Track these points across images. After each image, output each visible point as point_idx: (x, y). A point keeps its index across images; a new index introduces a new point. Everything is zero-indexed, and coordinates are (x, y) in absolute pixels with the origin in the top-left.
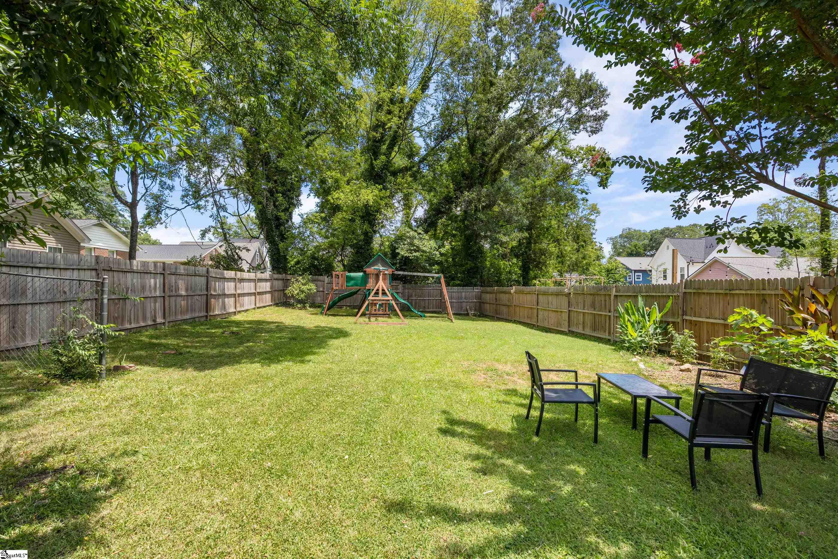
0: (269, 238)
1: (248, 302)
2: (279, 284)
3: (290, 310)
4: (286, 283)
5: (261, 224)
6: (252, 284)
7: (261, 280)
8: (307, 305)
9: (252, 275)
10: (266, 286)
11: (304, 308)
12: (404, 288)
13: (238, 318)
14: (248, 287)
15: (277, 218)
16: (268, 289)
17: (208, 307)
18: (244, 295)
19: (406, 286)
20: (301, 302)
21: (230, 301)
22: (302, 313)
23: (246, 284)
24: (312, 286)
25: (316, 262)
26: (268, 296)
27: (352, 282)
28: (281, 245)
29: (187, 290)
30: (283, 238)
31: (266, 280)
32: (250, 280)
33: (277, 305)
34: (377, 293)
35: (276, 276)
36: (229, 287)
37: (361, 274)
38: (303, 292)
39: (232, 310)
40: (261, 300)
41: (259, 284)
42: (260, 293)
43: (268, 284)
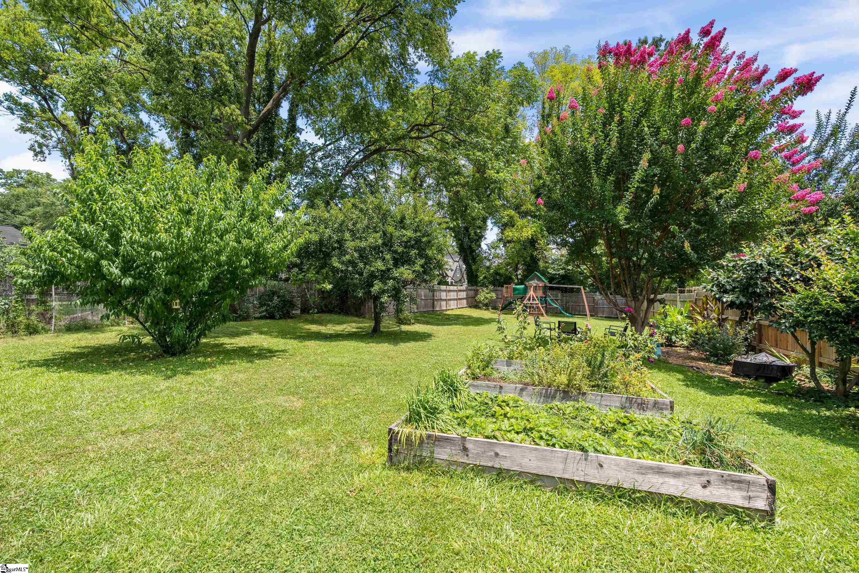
0: (465, 261)
1: (453, 304)
2: (471, 293)
3: (478, 310)
4: (476, 292)
5: (460, 251)
6: (455, 293)
7: (460, 291)
8: (490, 308)
9: (455, 288)
10: (463, 295)
11: (488, 309)
12: (563, 296)
13: (448, 312)
14: (453, 295)
15: (470, 247)
16: (465, 297)
17: (433, 306)
18: (450, 300)
19: (565, 294)
20: (486, 305)
21: (444, 303)
22: (486, 312)
23: (452, 293)
24: (494, 295)
25: (498, 277)
26: (465, 301)
27: (517, 292)
28: (473, 267)
29: (425, 296)
30: (474, 260)
31: (463, 291)
32: (454, 291)
33: (470, 307)
34: (529, 300)
35: (470, 288)
36: (443, 295)
37: (523, 286)
38: (487, 298)
39: (445, 308)
40: (461, 304)
41: (459, 293)
42: (460, 299)
43: (465, 293)
